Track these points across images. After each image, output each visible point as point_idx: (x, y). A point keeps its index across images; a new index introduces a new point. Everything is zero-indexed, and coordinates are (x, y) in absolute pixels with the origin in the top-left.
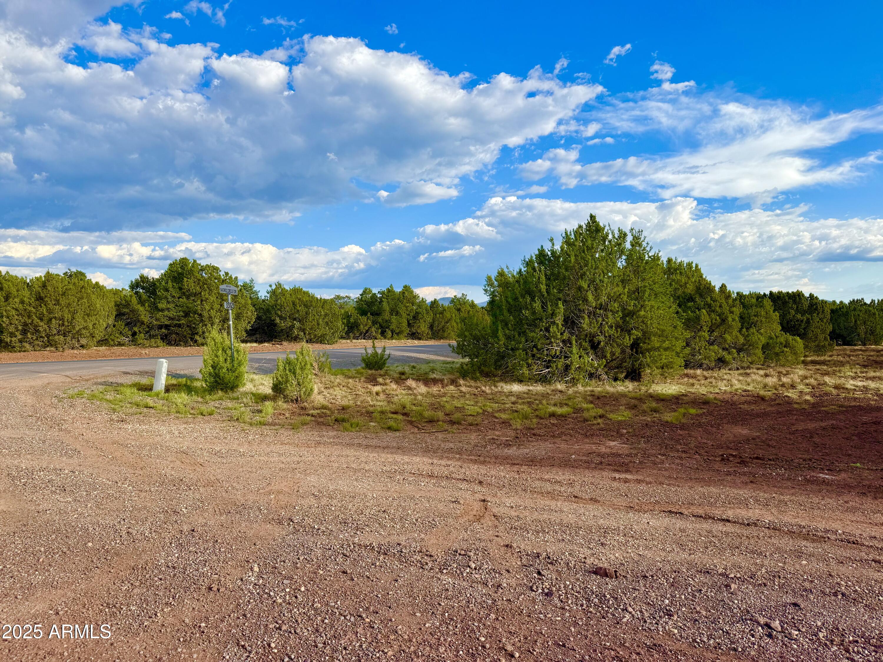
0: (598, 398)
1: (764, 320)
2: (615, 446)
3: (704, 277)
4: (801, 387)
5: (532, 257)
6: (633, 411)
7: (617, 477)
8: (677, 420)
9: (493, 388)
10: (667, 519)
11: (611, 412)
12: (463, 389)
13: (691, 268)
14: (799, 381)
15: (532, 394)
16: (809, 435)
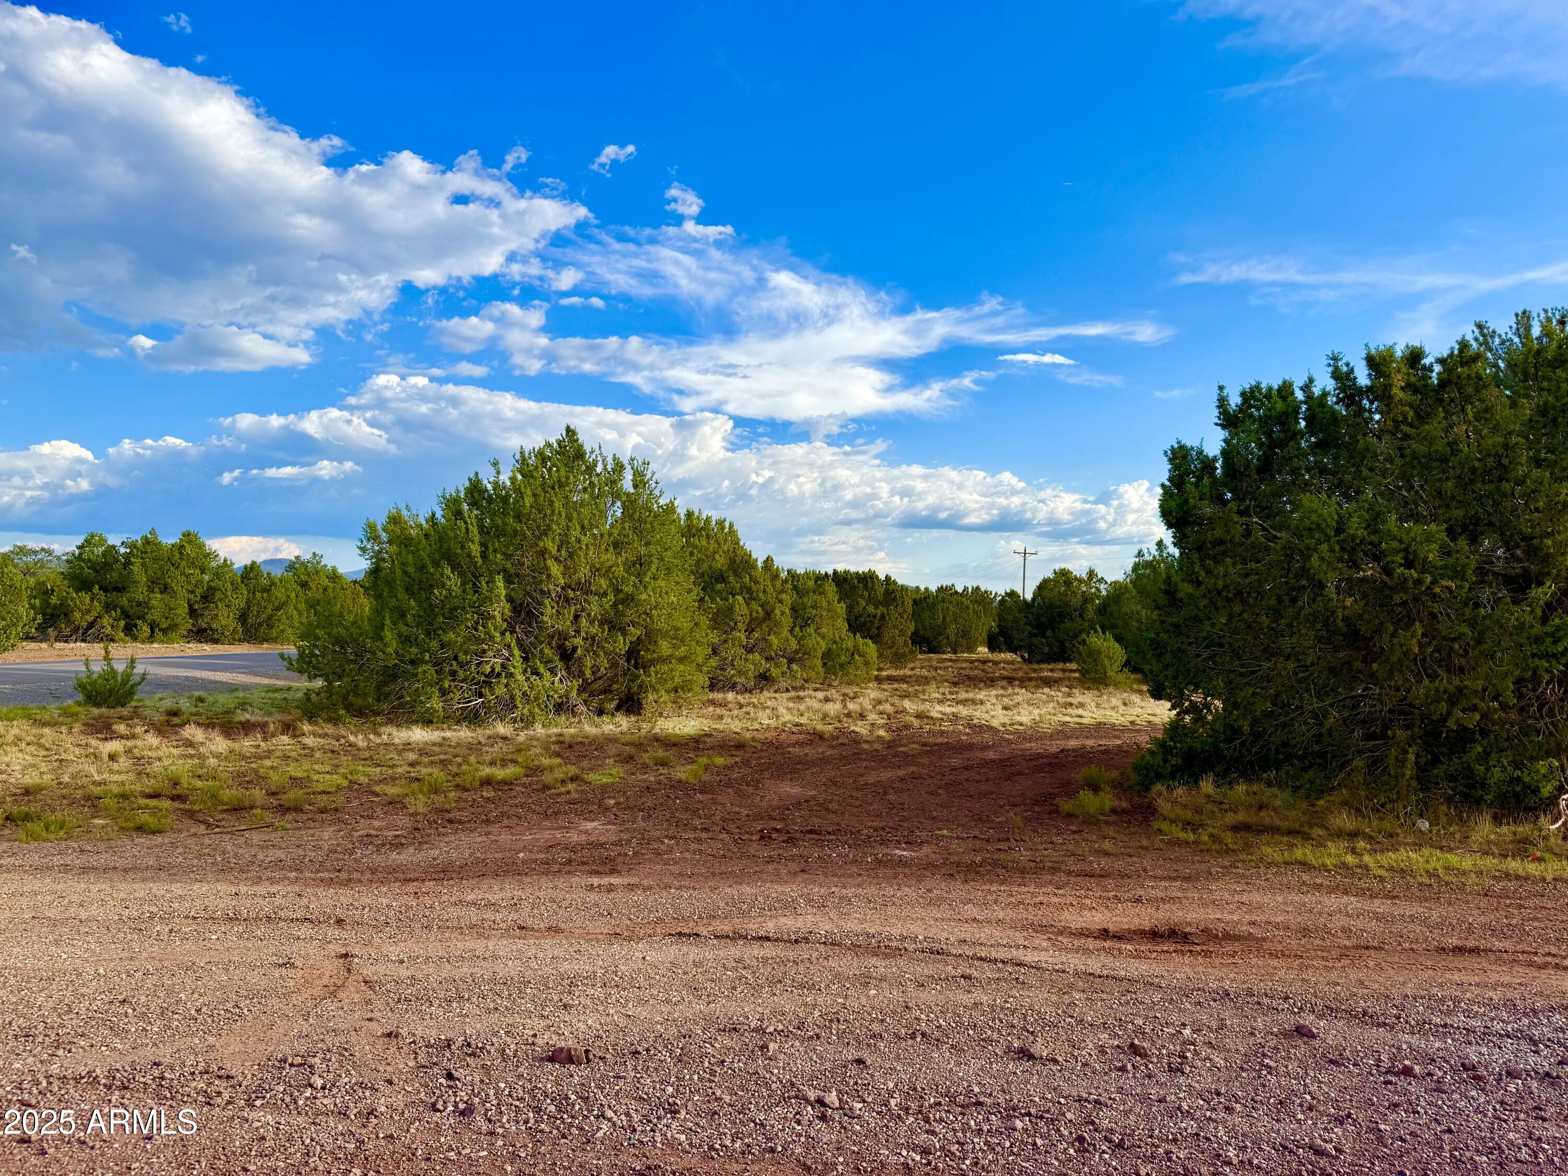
0: (570, 746)
1: (824, 614)
2: (595, 829)
3: (741, 543)
4: (872, 717)
5: (458, 491)
6: (627, 767)
7: (596, 884)
8: (695, 777)
9: (372, 736)
10: (674, 947)
11: (590, 769)
12: (309, 741)
13: (723, 528)
14: (870, 707)
15: (450, 746)
16: (882, 790)
